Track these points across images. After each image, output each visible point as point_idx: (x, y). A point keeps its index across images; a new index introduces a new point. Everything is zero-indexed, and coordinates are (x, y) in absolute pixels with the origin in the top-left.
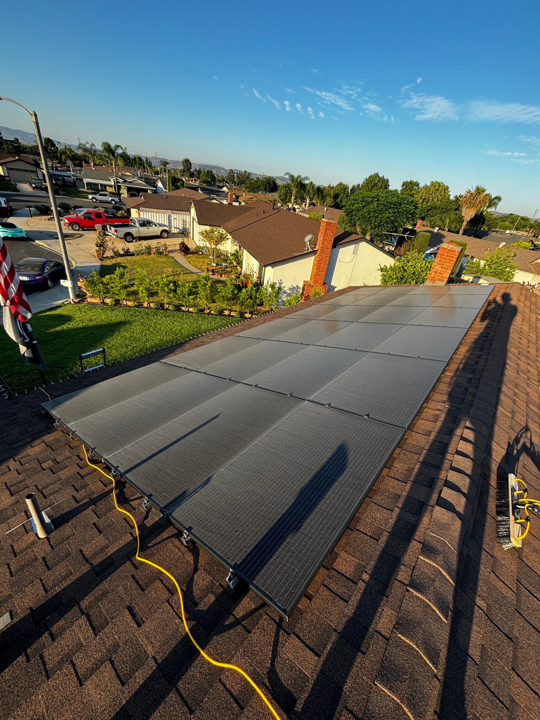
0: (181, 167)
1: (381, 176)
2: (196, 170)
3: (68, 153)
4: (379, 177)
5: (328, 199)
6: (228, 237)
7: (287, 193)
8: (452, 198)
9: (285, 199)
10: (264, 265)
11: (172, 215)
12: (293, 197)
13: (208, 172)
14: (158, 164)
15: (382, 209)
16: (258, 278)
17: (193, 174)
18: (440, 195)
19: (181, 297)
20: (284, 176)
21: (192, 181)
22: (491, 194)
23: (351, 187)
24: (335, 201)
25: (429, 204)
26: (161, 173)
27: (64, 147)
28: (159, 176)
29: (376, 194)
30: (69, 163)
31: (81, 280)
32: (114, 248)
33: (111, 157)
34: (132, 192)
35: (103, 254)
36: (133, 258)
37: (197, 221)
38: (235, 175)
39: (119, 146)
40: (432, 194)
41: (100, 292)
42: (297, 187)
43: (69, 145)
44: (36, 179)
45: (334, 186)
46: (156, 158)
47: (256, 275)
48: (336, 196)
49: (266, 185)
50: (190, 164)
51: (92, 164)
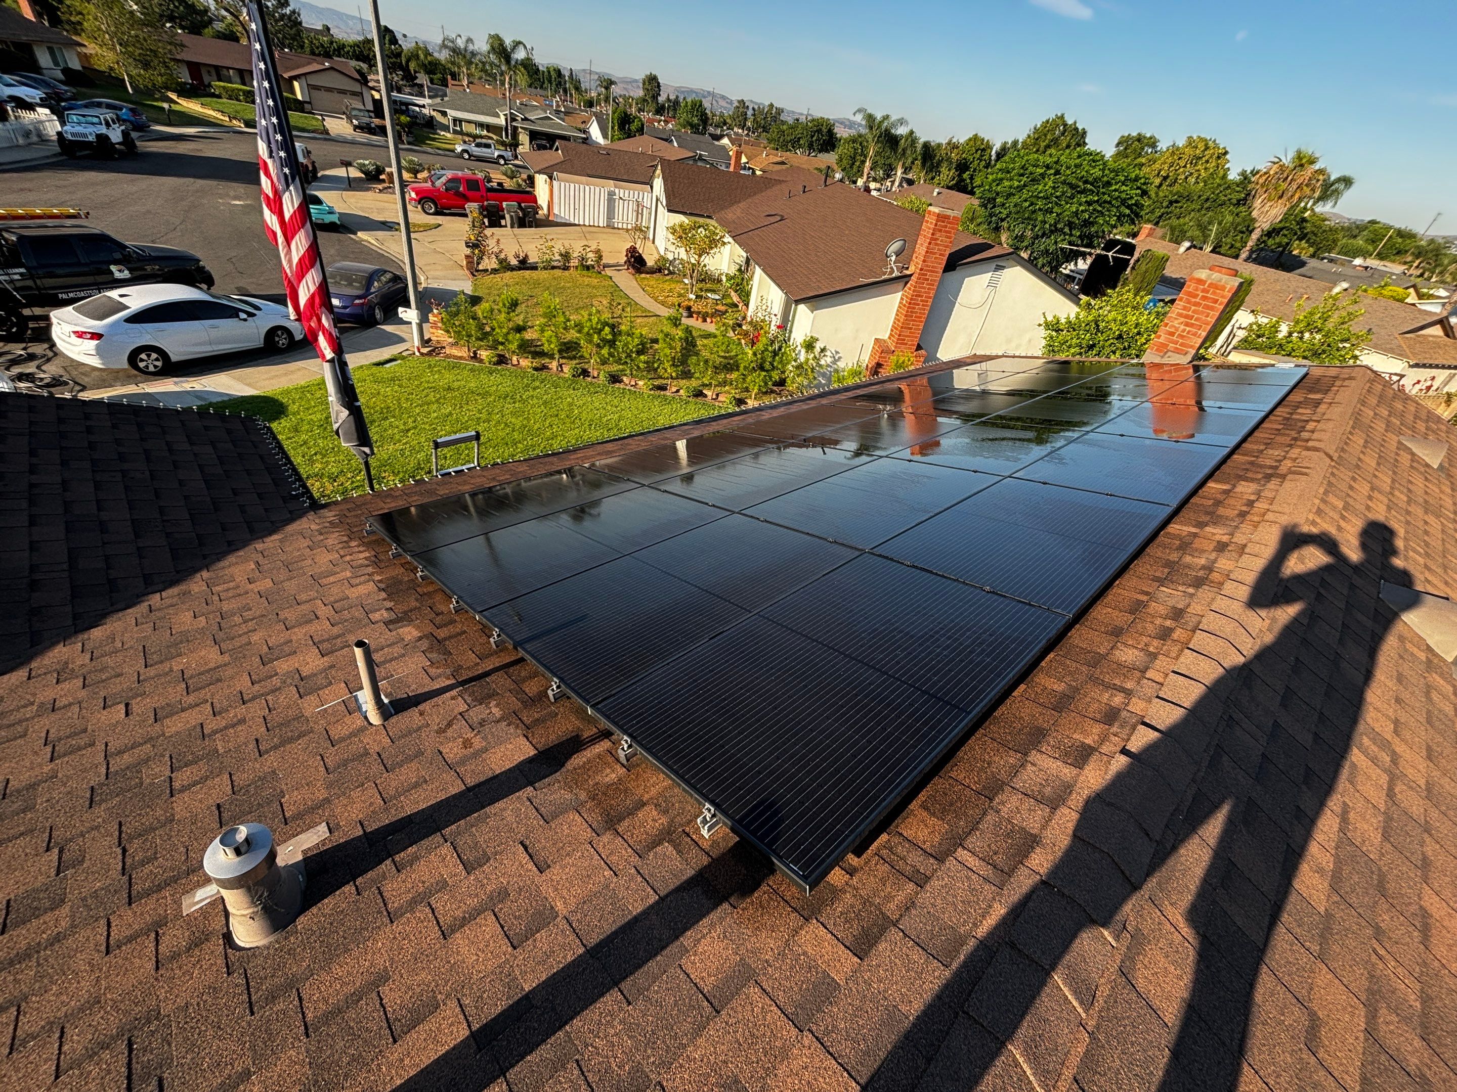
0: (640, 93)
1: (1070, 122)
2: (668, 100)
3: (422, 56)
4: (1065, 125)
5: (944, 169)
6: (725, 240)
7: (855, 154)
8: (1233, 176)
9: (851, 167)
10: (794, 300)
11: (617, 191)
12: (867, 164)
13: (694, 104)
14: (594, 85)
15: (1063, 193)
16: (779, 327)
17: (663, 107)
18: (1206, 169)
19: (624, 356)
20: (852, 118)
21: (659, 122)
22: (1329, 170)
23: (997, 147)
24: (959, 175)
25: (1176, 188)
26: (598, 103)
27: (414, 44)
28: (594, 110)
29: (1055, 159)
30: (423, 79)
31: (435, 311)
32: (501, 252)
33: (504, 68)
34: (539, 142)
35: (478, 264)
36: (534, 274)
37: (664, 203)
38: (750, 112)
39: (520, 43)
40: (1185, 166)
41: (469, 336)
42: (878, 142)
43: (424, 42)
44: (360, 110)
45: (962, 141)
46: (591, 73)
47: (776, 321)
48: (962, 167)
49: (812, 137)
50: (659, 86)
51: (465, 83)
